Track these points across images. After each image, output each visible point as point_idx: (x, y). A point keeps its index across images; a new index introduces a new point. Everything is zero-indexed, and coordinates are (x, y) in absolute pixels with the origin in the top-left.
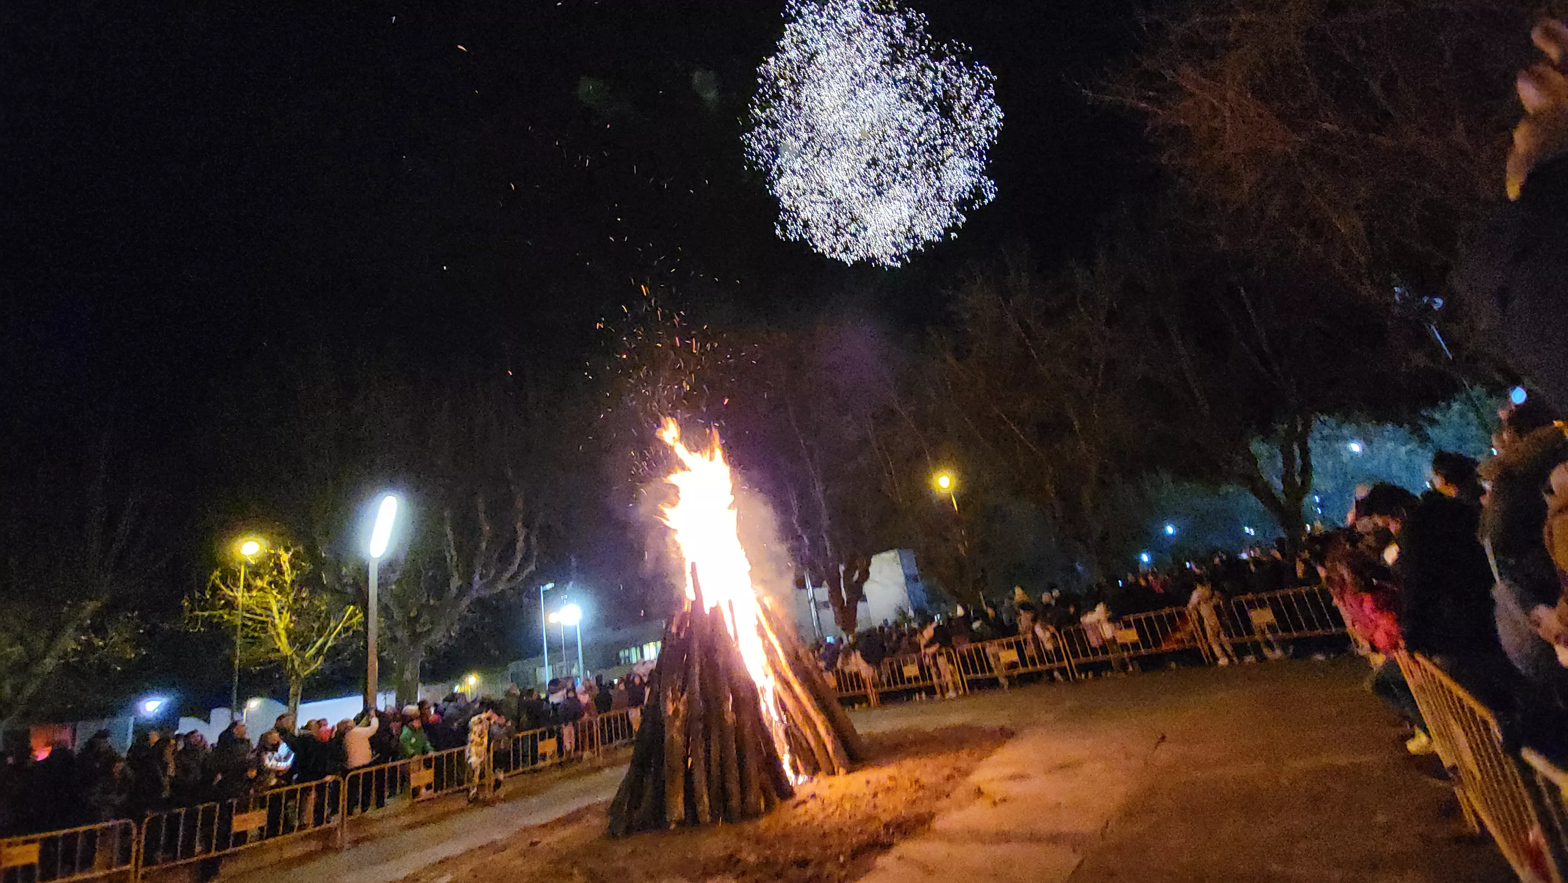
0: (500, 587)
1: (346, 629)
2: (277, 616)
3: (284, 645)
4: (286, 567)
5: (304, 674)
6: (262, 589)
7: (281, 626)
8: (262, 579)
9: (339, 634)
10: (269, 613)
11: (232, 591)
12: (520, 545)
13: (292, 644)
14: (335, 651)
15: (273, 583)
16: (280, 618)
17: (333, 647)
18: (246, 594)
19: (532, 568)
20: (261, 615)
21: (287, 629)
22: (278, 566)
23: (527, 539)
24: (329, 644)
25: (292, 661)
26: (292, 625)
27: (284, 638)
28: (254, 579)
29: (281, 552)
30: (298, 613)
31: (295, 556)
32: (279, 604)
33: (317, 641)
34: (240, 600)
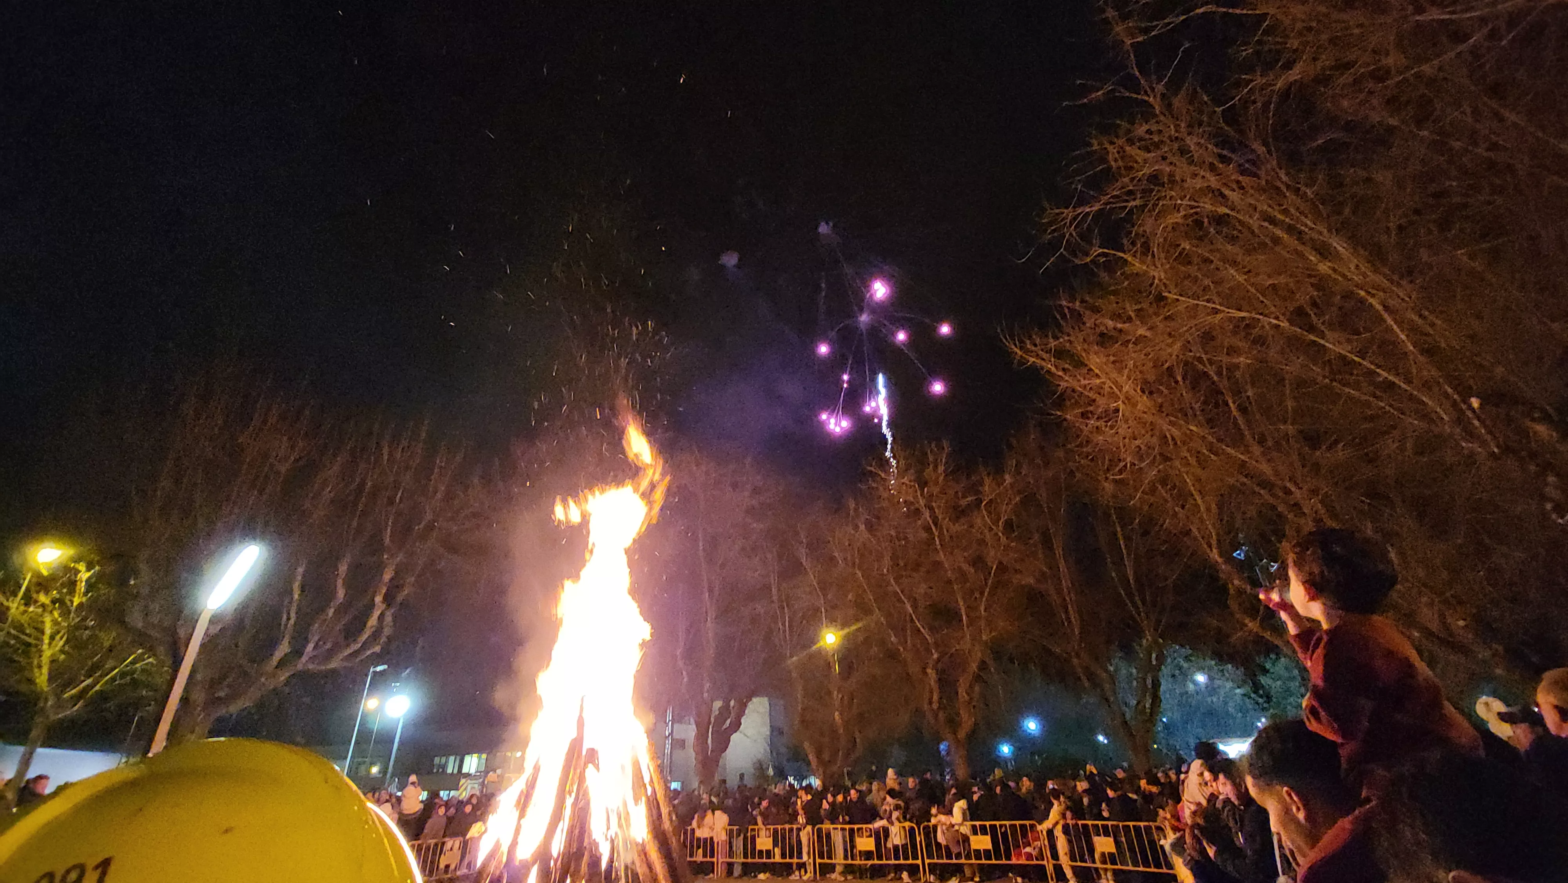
0: (333, 665)
1: (123, 675)
2: (46, 641)
3: (42, 678)
4: (82, 587)
5: (53, 717)
6: (43, 606)
7: (47, 653)
8: (47, 593)
9: (113, 679)
10: (39, 634)
11: (8, 600)
12: (373, 621)
13: (50, 679)
14: (103, 696)
15: (58, 601)
16: (50, 644)
17: (101, 692)
18: (22, 608)
19: (377, 649)
20: (29, 636)
21: (53, 662)
22: (72, 585)
23: (381, 617)
24: (97, 688)
25: (46, 700)
26: (63, 657)
27: (45, 670)
28: (38, 592)
29: (82, 567)
30: (75, 642)
31: (99, 577)
32: (56, 627)
33: (84, 681)
34: (13, 611)
